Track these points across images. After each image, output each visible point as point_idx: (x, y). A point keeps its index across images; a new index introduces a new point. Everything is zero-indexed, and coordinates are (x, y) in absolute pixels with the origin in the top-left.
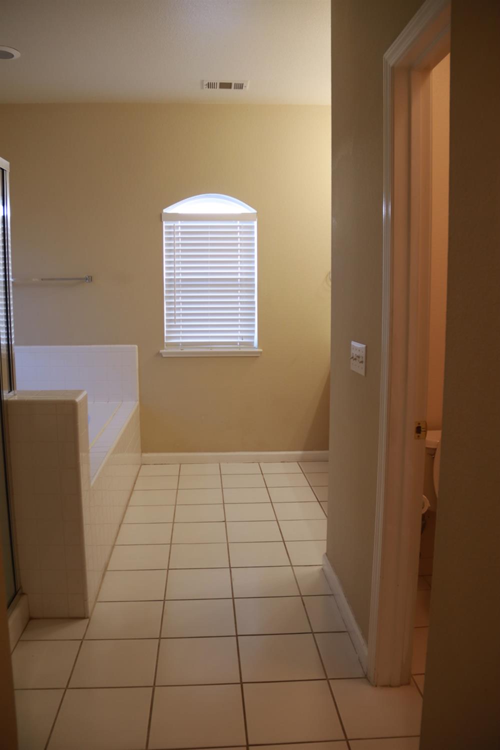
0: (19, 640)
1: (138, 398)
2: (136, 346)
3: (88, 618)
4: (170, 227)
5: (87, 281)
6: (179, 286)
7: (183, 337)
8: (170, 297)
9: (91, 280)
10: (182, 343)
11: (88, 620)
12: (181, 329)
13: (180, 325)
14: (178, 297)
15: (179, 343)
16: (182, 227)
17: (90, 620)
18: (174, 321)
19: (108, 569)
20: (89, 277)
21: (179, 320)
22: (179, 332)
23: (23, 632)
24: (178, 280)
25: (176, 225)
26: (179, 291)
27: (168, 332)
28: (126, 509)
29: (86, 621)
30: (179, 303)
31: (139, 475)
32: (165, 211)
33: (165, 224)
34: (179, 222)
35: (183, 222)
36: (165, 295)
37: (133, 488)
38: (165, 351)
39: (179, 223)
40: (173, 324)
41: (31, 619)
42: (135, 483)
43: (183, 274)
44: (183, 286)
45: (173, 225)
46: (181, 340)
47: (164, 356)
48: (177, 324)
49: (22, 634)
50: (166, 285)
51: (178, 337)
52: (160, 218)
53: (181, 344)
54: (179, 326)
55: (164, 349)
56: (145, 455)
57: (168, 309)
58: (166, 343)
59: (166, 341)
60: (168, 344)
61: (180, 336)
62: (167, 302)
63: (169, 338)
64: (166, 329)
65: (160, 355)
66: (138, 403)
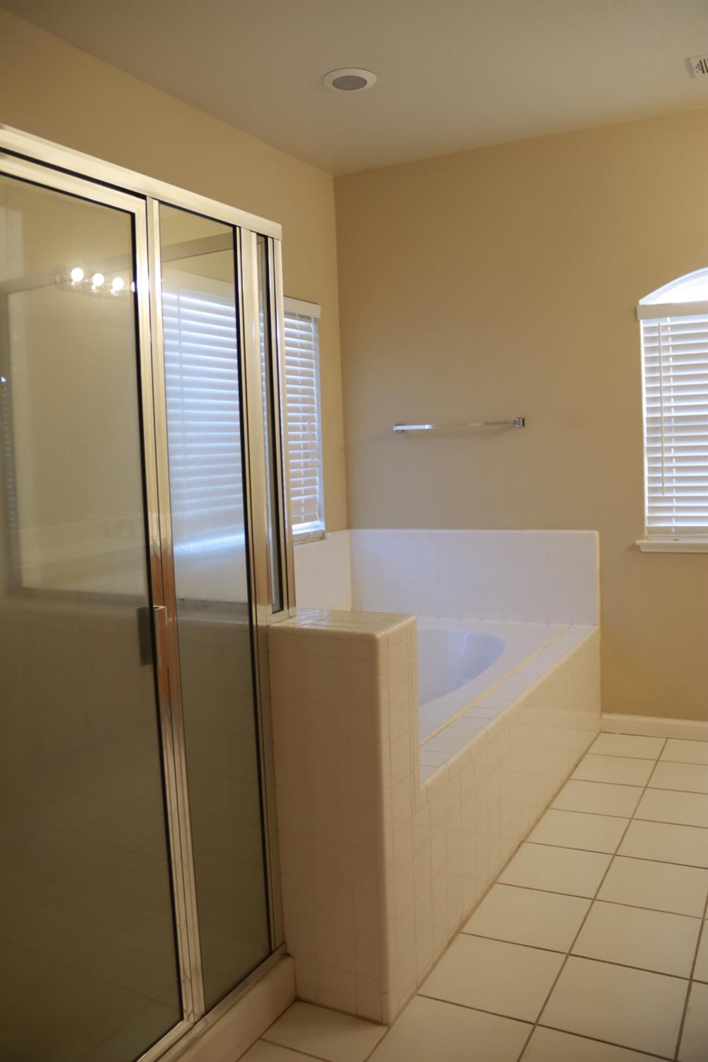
0: (260, 1038)
1: (598, 620)
2: (597, 533)
3: (387, 1025)
4: (652, 329)
5: (517, 426)
6: (669, 429)
7: (678, 519)
8: (655, 450)
9: (523, 425)
10: (676, 528)
11: (386, 1028)
12: (675, 504)
13: (672, 498)
14: (669, 449)
15: (671, 527)
16: (674, 327)
17: (388, 1030)
18: (662, 489)
19: (466, 929)
20: (519, 419)
21: (670, 489)
22: (670, 509)
23: (274, 1022)
24: (669, 419)
25: (662, 324)
26: (669, 439)
27: (651, 509)
28: (544, 813)
29: (379, 1031)
30: (670, 459)
31: (590, 751)
32: (643, 302)
33: (643, 324)
34: (669, 319)
35: (673, 318)
36: (646, 445)
37: (570, 775)
38: (645, 541)
39: (669, 321)
40: (660, 495)
41: (297, 1000)
42: (577, 766)
43: (677, 408)
44: (678, 429)
45: (656, 325)
46: (674, 524)
47: (643, 550)
48: (666, 495)
49: (270, 1026)
50: (647, 428)
51: (669, 519)
52: (634, 314)
53: (673, 530)
54: (670, 499)
55: (643, 538)
56: (607, 716)
57: (652, 470)
58: (648, 528)
59: (647, 524)
60: (652, 530)
61: (672, 517)
62: (648, 458)
63: (652, 519)
64: (647, 504)
65: (636, 548)
66: (597, 628)
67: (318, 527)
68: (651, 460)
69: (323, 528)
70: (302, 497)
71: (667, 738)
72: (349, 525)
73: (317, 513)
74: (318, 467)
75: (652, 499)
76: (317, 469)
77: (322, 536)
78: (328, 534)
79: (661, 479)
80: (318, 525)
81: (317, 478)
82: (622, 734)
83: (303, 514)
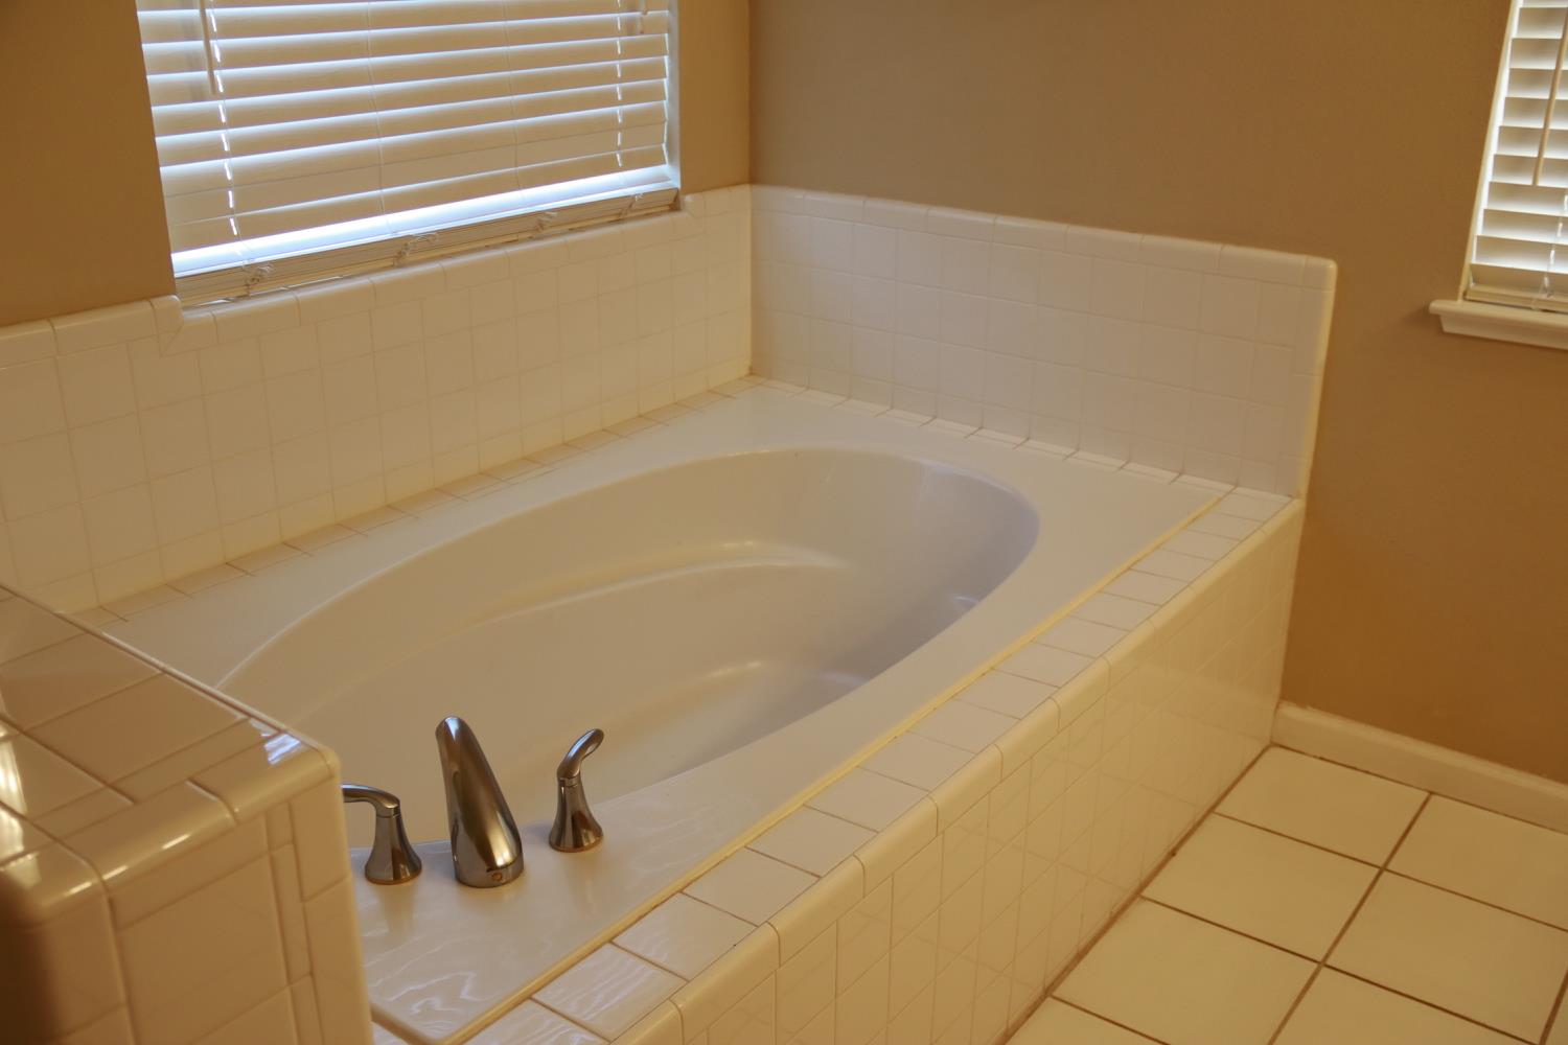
1: (1303, 486)
2: (1332, 267)
10: (1552, 276)
15: (1541, 274)
18: (1533, 165)
21: (1560, 168)
27: (1493, 217)
38: (1456, 305)
40: (1527, 181)
46: (1552, 266)
47: (1447, 328)
51: (1541, 250)
53: (1546, 280)
55: (1453, 295)
56: (1291, 711)
57: (1516, 106)
58: (1473, 267)
59: (1473, 258)
60: (1482, 275)
61: (1549, 246)
62: (1513, 72)
63: (1490, 245)
64: (1483, 202)
65: (1430, 321)
66: (1299, 505)
67: (664, 178)
68: (1521, 78)
69: (676, 183)
70: (617, 109)
71: (1431, 793)
72: (755, 176)
73: (664, 146)
74: (669, 31)
75: (1499, 190)
76: (666, 35)
77: (674, 203)
78: (688, 199)
79: (1538, 137)
80: (665, 175)
81: (666, 58)
82: (1322, 759)
83: (619, 148)
